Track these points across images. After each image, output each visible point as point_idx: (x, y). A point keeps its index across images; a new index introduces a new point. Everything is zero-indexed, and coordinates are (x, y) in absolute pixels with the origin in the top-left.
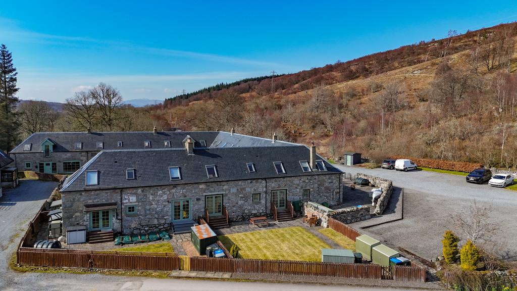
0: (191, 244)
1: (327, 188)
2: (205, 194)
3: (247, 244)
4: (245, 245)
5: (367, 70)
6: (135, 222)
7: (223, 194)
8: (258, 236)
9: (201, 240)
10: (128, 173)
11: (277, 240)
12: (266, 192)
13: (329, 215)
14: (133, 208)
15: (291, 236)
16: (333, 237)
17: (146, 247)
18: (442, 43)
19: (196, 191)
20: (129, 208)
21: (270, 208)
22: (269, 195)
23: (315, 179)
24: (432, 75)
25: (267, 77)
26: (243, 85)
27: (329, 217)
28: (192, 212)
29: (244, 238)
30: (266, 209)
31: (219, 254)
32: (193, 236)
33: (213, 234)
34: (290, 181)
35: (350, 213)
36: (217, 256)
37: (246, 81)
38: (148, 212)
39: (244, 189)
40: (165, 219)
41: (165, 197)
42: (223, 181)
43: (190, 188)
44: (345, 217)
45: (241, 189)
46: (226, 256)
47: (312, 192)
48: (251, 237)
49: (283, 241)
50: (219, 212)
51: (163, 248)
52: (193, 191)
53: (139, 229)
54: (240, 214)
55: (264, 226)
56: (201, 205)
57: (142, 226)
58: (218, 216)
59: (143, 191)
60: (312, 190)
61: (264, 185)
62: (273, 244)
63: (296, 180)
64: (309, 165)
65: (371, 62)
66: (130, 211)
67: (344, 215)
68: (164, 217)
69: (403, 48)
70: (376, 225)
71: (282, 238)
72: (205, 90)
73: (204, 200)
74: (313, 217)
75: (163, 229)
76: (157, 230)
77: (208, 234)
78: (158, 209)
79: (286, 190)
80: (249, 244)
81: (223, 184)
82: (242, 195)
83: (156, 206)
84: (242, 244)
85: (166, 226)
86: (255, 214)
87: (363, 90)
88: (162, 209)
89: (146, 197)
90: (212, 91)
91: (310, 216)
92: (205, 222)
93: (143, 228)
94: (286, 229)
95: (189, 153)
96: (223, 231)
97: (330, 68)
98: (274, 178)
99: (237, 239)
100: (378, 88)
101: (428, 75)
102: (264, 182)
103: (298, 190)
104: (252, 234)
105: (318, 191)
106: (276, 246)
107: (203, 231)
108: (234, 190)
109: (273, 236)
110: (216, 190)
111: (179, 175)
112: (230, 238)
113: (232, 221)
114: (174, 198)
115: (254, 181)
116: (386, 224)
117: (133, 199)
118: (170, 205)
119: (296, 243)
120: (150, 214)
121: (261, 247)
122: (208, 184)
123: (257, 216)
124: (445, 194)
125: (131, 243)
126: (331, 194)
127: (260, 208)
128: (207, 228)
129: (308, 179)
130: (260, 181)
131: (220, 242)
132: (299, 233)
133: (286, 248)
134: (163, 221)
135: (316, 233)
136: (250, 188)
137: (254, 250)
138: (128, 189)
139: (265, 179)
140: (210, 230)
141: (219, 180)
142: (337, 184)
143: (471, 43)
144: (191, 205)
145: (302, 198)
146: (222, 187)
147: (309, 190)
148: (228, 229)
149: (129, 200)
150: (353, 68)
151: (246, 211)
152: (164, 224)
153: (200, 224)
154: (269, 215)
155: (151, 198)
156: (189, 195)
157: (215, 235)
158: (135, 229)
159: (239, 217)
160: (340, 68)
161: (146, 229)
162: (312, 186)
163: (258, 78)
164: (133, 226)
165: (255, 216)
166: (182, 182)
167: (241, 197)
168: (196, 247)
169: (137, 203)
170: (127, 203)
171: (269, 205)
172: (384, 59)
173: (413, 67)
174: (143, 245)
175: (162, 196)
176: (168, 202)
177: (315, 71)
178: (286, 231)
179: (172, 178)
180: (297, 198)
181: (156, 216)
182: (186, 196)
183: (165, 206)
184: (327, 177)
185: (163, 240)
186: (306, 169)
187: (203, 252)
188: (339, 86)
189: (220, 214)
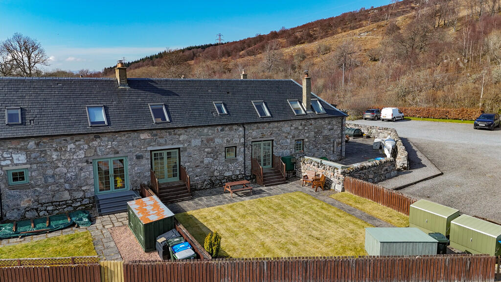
0: (130, 231)
1: (326, 138)
2: (150, 148)
3: (227, 226)
4: (224, 226)
5: (311, 36)
6: (26, 199)
7: (179, 148)
8: (242, 211)
9: (146, 226)
10: (9, 115)
11: (275, 216)
12: (244, 145)
13: (344, 173)
14: (22, 173)
15: (294, 207)
16: (359, 206)
17: (42, 243)
18: (382, 10)
19: (135, 143)
20: (14, 174)
21: (250, 167)
22: (249, 149)
23: (311, 124)
24: (378, 37)
25: (211, 45)
26: (187, 53)
27: (344, 175)
28: (129, 177)
29: (220, 214)
30: (245, 168)
31: (183, 253)
32: (132, 218)
33: (168, 213)
34: (277, 127)
35: (372, 169)
36: (179, 256)
37: (189, 49)
38: (50, 180)
39: (212, 140)
40: (83, 191)
41: (81, 154)
42: (179, 128)
43: (123, 138)
44: (365, 174)
45: (208, 140)
46: (197, 256)
47: (307, 144)
48: (231, 212)
49: (284, 216)
50: (174, 176)
51: (75, 242)
52: (131, 144)
53: (37, 210)
54: (207, 178)
55: (247, 195)
56: (144, 165)
57: (42, 204)
58: (173, 183)
59: (38, 144)
60: (306, 140)
61: (242, 133)
62: (271, 222)
63: (286, 126)
64: (302, 106)
65: (315, 29)
66: (15, 179)
67: (364, 171)
68: (81, 187)
69: (345, 15)
70: (412, 184)
71: (280, 212)
72: (147, 58)
73: (149, 157)
74: (317, 178)
75: (80, 208)
76: (70, 209)
77: (158, 214)
78: (69, 175)
79: (273, 140)
80: (231, 224)
81: (179, 132)
82: (209, 150)
83: (65, 170)
84: (218, 227)
85: (86, 201)
86: (229, 177)
87: (312, 53)
88: (76, 175)
89: (46, 154)
90: (154, 59)
91: (311, 177)
92: (151, 192)
93: (44, 208)
94: (281, 196)
95: (121, 84)
96: (184, 204)
97: (274, 35)
98: (256, 123)
99: (208, 218)
100: (328, 50)
101: (374, 37)
102: (241, 129)
103: (288, 141)
104: (231, 207)
105: (314, 141)
106: (276, 226)
107: (149, 208)
108: (196, 142)
109: (265, 209)
110: (167, 142)
111: (104, 119)
112: (196, 216)
113: (196, 189)
114: (97, 155)
115: (227, 128)
116: (424, 182)
117: (20, 158)
118: (91, 168)
119: (306, 218)
120: (55, 183)
121: (252, 229)
122: (155, 132)
123: (233, 180)
124: (466, 142)
125: (14, 237)
126: (331, 145)
127: (236, 169)
128: (156, 203)
129: (301, 125)
130: (235, 127)
131: (181, 227)
132: (305, 202)
133: (295, 229)
134: (81, 195)
135: (329, 200)
136: (221, 138)
137: (242, 236)
138: (8, 142)
139: (243, 124)
140: (162, 206)
141: (171, 125)
142: (339, 132)
143: (408, 9)
144: (127, 166)
145: (293, 152)
146: (178, 137)
147: (303, 140)
148: (191, 202)
149: (12, 160)
150: (298, 34)
151: (216, 174)
152: (82, 199)
153: (143, 196)
154: (249, 178)
155: (54, 157)
156: (123, 150)
157: (171, 214)
158: (27, 210)
159: (206, 183)
160: (285, 35)
161: (50, 208)
162: (307, 135)
163: (202, 46)
164: (24, 204)
165: (230, 181)
166: (110, 129)
167: (208, 153)
168: (138, 236)
169: (28, 166)
170: (8, 166)
171: (249, 163)
172: (327, 25)
173: (359, 29)
174: (37, 238)
175: (74, 153)
176: (87, 162)
177: (260, 38)
178: (282, 199)
179: (92, 123)
180: (287, 153)
181: (67, 186)
182: (118, 153)
183: (81, 169)
184: (327, 121)
185: (78, 227)
186: (297, 110)
187: (150, 246)
188: (287, 50)
189: (177, 179)
